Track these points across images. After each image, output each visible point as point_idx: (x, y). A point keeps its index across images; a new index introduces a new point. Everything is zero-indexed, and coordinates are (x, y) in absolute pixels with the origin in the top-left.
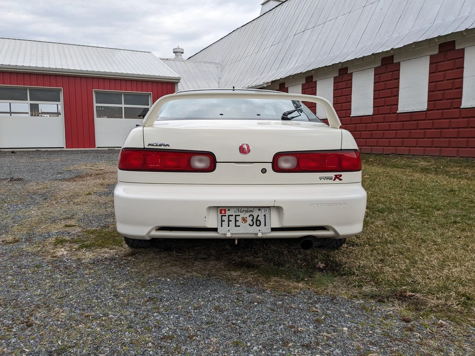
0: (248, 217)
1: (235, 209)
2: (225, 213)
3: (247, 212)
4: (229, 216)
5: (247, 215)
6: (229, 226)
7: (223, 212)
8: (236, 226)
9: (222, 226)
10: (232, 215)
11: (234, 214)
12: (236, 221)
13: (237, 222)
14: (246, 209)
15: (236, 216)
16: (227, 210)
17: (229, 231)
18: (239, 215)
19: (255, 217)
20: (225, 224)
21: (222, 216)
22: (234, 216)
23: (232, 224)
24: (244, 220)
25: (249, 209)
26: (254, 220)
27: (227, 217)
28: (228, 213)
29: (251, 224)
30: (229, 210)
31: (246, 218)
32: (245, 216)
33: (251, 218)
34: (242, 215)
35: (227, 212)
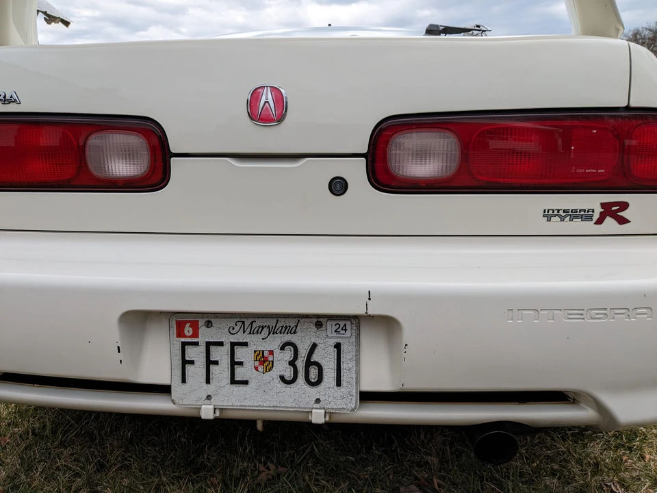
0: (277, 352)
1: (231, 323)
2: (195, 335)
3: (273, 331)
4: (209, 344)
5: (274, 342)
6: (208, 381)
7: (188, 330)
8: (233, 381)
9: (184, 381)
10: (221, 344)
11: (227, 339)
12: (234, 363)
13: (238, 370)
14: (272, 323)
15: (233, 345)
16: (202, 322)
17: (209, 397)
18: (245, 344)
19: (303, 353)
20: (196, 371)
21: (184, 344)
22: (227, 347)
23: (221, 372)
24: (264, 361)
25: (282, 323)
26: (301, 364)
27: (202, 348)
28: (205, 335)
29: (289, 374)
30: (209, 324)
31: (271, 352)
32: (265, 346)
33: (288, 354)
34: (258, 343)
35: (203, 330)
